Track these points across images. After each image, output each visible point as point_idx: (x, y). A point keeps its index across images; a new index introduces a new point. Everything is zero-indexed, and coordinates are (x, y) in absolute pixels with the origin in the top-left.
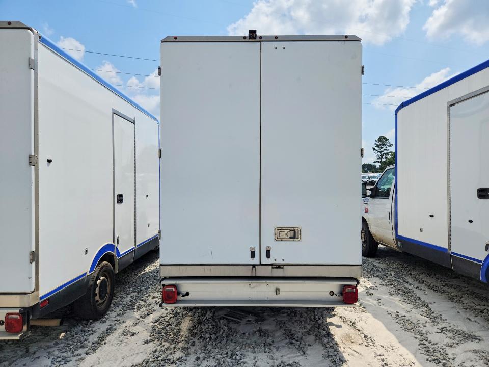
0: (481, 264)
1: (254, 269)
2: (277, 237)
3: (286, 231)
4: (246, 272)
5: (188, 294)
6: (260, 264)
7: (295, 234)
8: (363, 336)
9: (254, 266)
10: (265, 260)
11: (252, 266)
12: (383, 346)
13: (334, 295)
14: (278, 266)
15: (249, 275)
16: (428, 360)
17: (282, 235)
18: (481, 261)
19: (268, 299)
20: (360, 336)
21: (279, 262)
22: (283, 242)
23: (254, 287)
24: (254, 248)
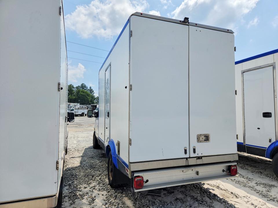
0: (266, 149)
1: (187, 160)
2: (198, 140)
3: (203, 137)
4: (183, 163)
5: (147, 181)
6: (190, 158)
7: (207, 138)
8: (230, 193)
9: (187, 158)
10: (192, 155)
11: (186, 159)
12: (244, 197)
13: (225, 172)
14: (199, 158)
15: (184, 164)
16: (268, 200)
17: (201, 139)
18: (266, 148)
19: (193, 179)
20: (229, 193)
21: (200, 155)
22: (201, 143)
23: (185, 172)
24: (186, 147)
